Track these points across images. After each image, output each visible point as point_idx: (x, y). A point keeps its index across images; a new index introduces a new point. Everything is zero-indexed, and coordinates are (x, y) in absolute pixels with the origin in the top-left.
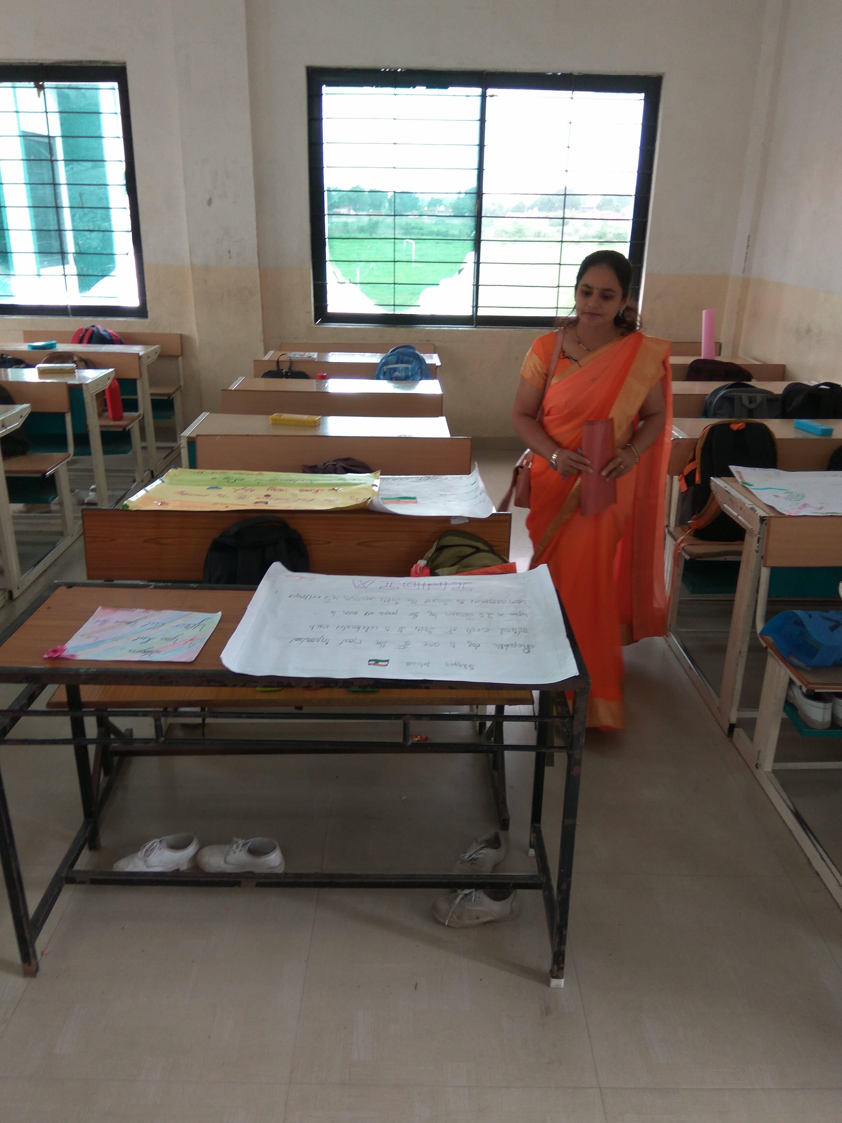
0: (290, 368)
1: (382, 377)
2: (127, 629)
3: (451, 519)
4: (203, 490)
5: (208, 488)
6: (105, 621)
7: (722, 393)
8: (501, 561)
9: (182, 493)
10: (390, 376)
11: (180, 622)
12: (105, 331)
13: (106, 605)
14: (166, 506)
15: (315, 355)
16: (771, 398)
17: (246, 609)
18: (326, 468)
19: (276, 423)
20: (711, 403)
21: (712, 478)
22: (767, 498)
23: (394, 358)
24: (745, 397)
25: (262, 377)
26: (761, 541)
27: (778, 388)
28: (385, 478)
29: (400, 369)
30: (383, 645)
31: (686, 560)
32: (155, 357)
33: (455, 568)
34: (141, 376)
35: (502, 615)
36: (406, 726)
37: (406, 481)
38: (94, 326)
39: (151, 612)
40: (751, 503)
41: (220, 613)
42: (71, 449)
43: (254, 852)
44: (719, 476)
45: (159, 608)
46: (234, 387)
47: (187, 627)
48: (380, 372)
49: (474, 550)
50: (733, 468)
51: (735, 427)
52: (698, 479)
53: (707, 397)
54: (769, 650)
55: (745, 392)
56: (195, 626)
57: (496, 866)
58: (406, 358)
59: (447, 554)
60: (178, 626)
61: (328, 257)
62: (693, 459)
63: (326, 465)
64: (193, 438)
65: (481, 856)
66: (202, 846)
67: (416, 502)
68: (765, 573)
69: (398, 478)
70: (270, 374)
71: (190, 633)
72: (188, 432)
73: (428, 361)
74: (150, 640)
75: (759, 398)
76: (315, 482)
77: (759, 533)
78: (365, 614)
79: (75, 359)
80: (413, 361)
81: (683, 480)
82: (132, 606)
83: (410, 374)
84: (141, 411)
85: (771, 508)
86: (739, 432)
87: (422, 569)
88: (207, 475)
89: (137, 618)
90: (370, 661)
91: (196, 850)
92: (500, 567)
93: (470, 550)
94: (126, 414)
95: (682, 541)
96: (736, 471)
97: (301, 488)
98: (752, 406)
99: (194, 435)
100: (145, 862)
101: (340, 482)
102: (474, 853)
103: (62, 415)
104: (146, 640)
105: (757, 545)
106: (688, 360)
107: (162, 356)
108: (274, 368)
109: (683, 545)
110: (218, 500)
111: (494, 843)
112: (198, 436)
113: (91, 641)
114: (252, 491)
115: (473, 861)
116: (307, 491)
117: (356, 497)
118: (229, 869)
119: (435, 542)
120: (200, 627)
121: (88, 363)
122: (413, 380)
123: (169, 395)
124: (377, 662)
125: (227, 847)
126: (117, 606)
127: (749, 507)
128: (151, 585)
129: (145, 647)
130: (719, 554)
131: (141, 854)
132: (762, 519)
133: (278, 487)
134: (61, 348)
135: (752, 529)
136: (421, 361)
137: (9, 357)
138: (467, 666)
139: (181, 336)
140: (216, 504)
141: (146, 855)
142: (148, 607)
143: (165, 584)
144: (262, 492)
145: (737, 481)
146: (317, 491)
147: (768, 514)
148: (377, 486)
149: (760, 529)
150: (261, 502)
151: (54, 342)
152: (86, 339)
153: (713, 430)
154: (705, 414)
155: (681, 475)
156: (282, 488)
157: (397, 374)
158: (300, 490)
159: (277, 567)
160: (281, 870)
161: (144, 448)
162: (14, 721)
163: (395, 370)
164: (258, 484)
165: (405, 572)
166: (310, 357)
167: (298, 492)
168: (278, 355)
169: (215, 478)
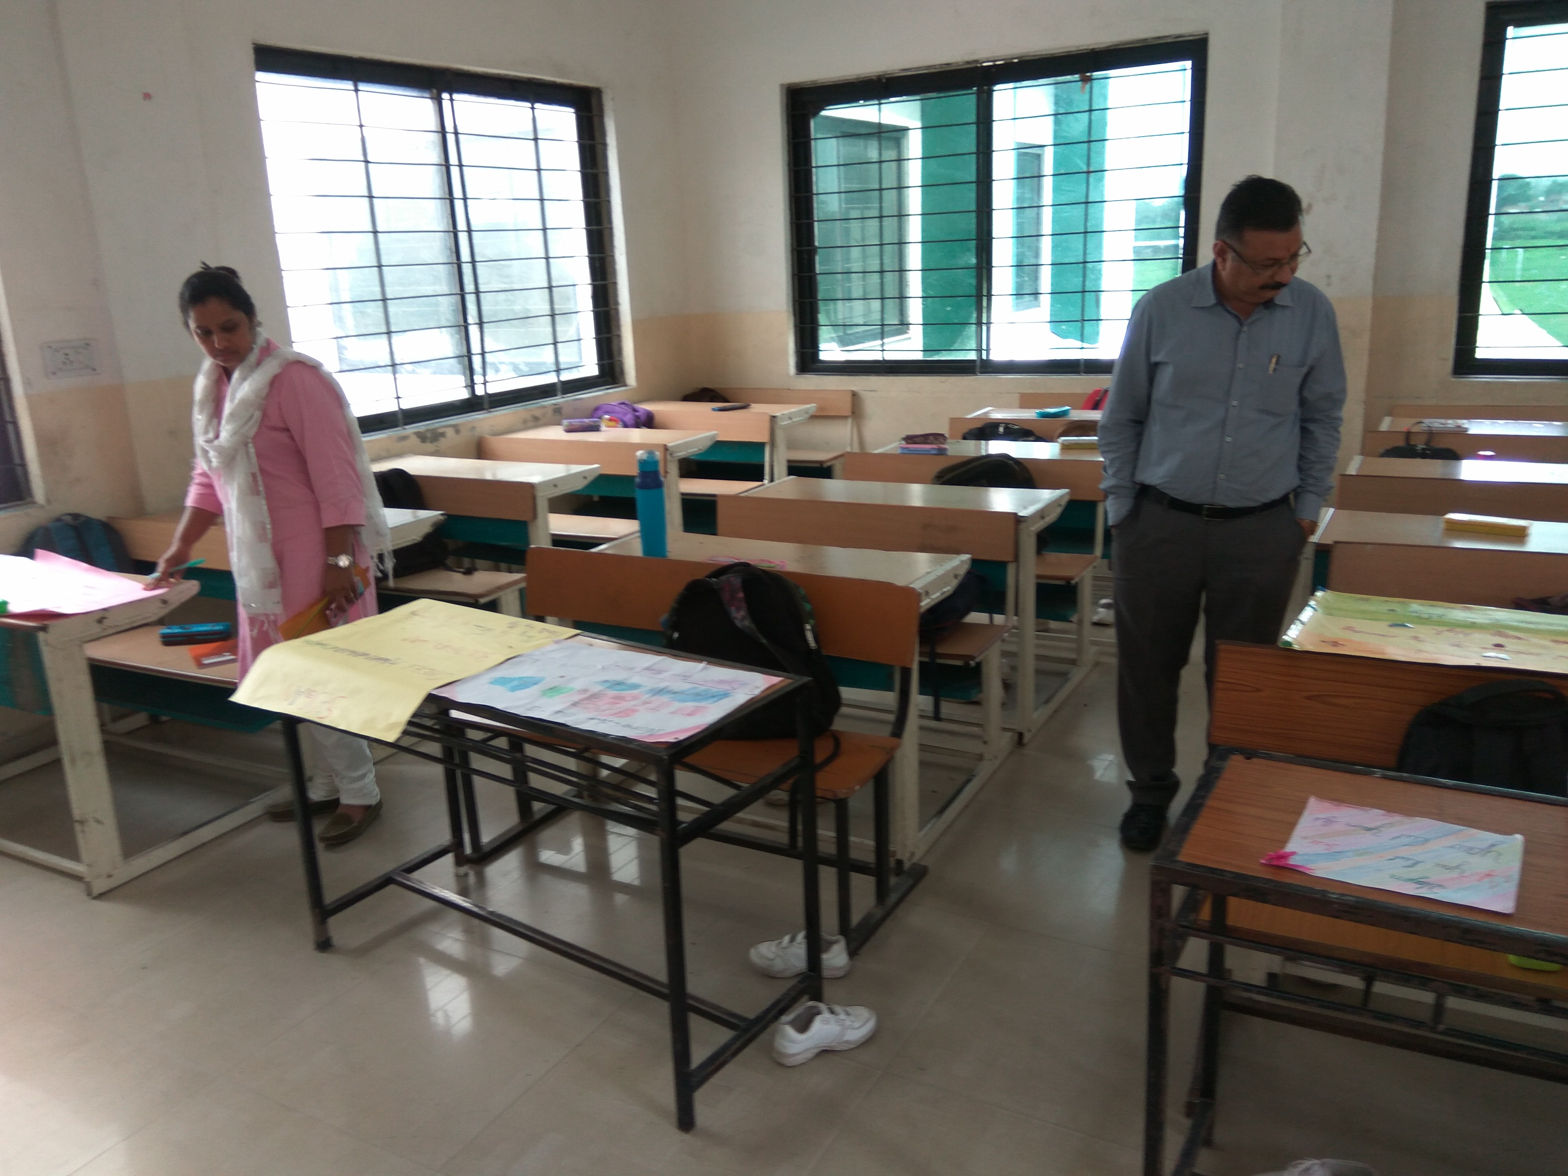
0: (1427, 444)
2: (1369, 839)
4: (1382, 627)
5: (1389, 626)
6: (1328, 821)
9: (1352, 629)
11: (1453, 841)
13: (1323, 796)
19: (1453, 529)
39: (1397, 818)
41: (1518, 837)
42: (1098, 551)
45: (1410, 812)
47: (1470, 851)
56: (1482, 852)
60: (1452, 847)
61: (1486, 276)
63: (1565, 601)
70: (1395, 453)
74: (1417, 863)
82: (1362, 801)
88: (1379, 604)
89: (1378, 824)
97: (1554, 638)
99: (1329, 541)
103: (1091, 505)
104: (1410, 863)
108: (1401, 443)
110: (1417, 645)
112: (1336, 542)
113: (1322, 849)
120: (1493, 855)
126: (1339, 800)
128: (1374, 773)
129: (1415, 873)
133: (1510, 633)
134: (1078, 415)
137: (1016, 427)
140: (1419, 651)
142: (1390, 808)
143: (1394, 773)
150: (1493, 656)
151: (1067, 408)
156: (1518, 635)
164: (1472, 625)
166: (1459, 427)
167: (1548, 643)
168: (1405, 424)
169: (1393, 610)
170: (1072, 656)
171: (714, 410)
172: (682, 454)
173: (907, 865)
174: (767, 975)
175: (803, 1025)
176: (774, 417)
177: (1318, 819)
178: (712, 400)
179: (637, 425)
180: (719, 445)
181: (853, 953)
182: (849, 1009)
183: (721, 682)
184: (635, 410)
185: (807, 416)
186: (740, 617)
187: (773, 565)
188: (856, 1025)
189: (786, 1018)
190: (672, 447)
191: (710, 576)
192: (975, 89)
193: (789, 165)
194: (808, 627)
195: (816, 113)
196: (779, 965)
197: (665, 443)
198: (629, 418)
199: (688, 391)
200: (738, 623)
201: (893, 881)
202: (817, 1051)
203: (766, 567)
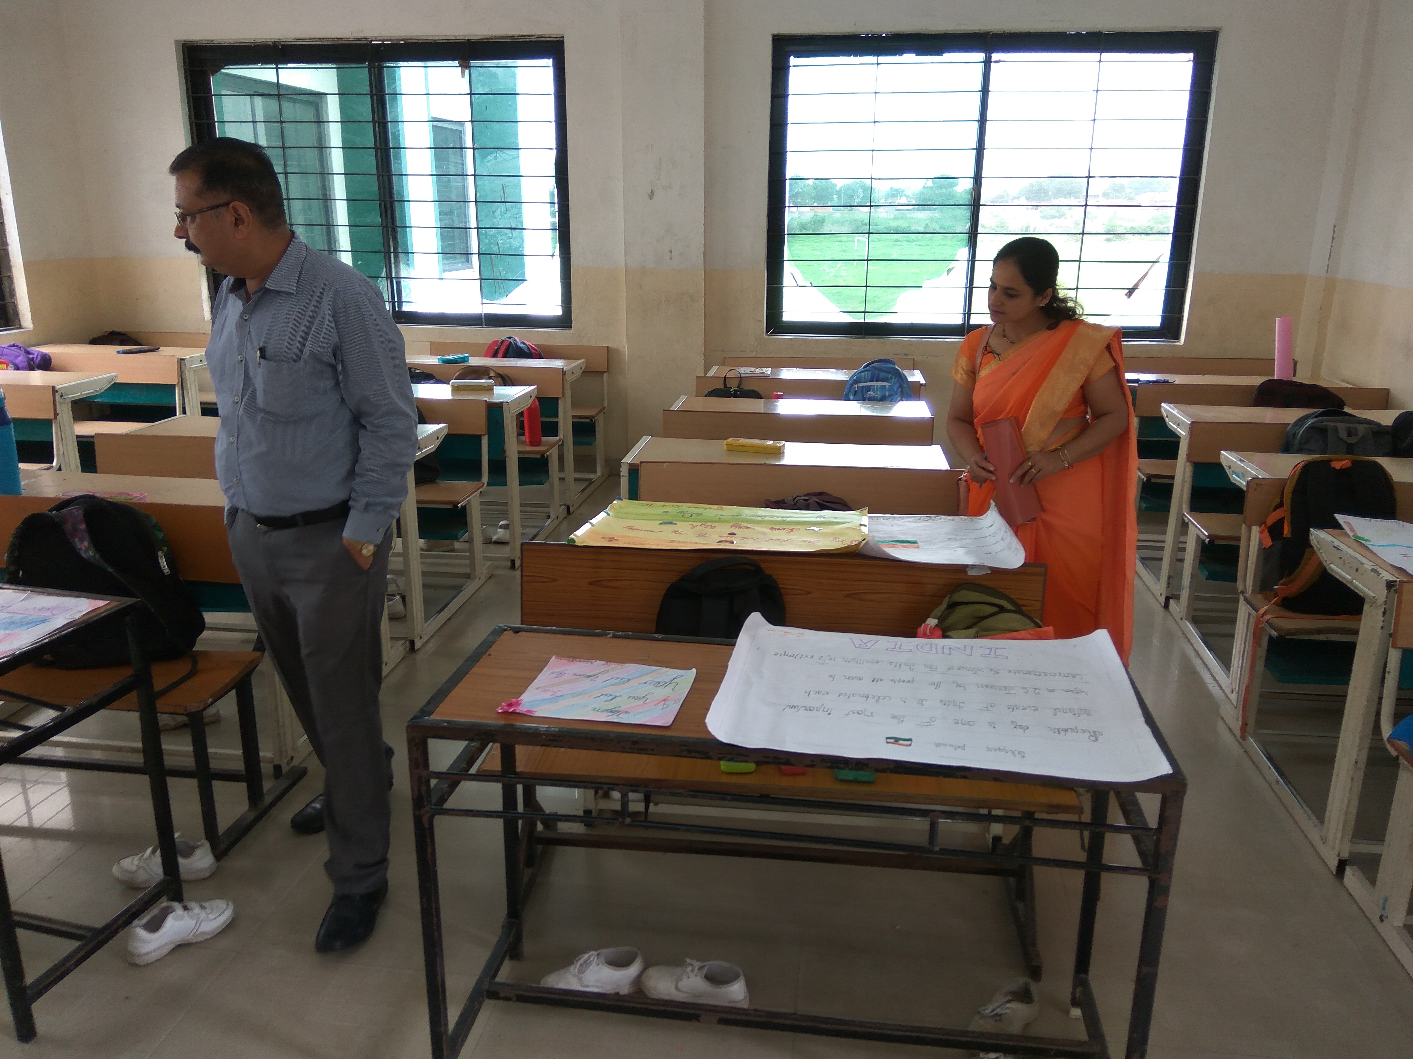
0: (739, 387)
1: (851, 397)
2: (587, 683)
3: (967, 569)
4: (655, 525)
5: (660, 524)
6: (561, 673)
7: (1310, 422)
8: (1033, 625)
9: (631, 528)
10: (862, 396)
11: (648, 678)
12: (524, 343)
13: (560, 655)
14: (616, 542)
15: (768, 371)
16: (1378, 431)
17: (727, 667)
18: (795, 504)
19: (731, 450)
20: (1294, 435)
21: (1311, 529)
22: (1393, 557)
23: (868, 375)
24: (1342, 428)
25: (706, 396)
26: (1387, 614)
27: (1387, 418)
28: (874, 517)
29: (876, 387)
30: (901, 719)
31: (1270, 636)
32: (579, 373)
33: (972, 631)
34: (563, 394)
35: (1052, 691)
36: (933, 825)
37: (900, 522)
38: (510, 338)
39: (613, 665)
40: (1371, 563)
41: (694, 670)
42: (485, 478)
43: (714, 979)
44: (1321, 526)
45: (622, 660)
46: (676, 407)
47: (657, 684)
48: (849, 391)
49: (996, 609)
50: (1340, 518)
51: (1337, 465)
52: (1287, 531)
53: (1290, 427)
54: (1402, 760)
55: (1342, 422)
56: (666, 684)
57: (1027, 1025)
58: (883, 375)
59: (962, 612)
60: (646, 683)
61: (786, 256)
62: (1281, 505)
63: (796, 500)
64: (637, 465)
65: (1007, 1011)
66: (647, 966)
67: (918, 547)
68: (1394, 657)
69: (891, 517)
70: (715, 393)
71: (661, 693)
72: (628, 459)
73: (911, 379)
74: (616, 697)
75: (1361, 429)
76: (788, 519)
77: (1386, 603)
78: (873, 681)
79: (492, 374)
80: (891, 378)
81: (1266, 533)
82: (590, 656)
83: (887, 394)
84: (561, 435)
85: (1401, 570)
86: (1342, 471)
87: (932, 630)
88: (658, 508)
89: (596, 672)
90: (887, 738)
91: (641, 969)
92: (1032, 632)
93: (991, 610)
94: (544, 439)
95: (1266, 613)
96: (1344, 522)
97: (772, 526)
98: (1351, 440)
99: (637, 462)
100: (580, 979)
101: (818, 519)
102: (998, 1007)
103: (477, 439)
104: (611, 697)
105: (1383, 619)
106: (1257, 381)
107: (587, 372)
108: (720, 386)
109: (1267, 617)
110: (673, 537)
111: (1024, 996)
112: (641, 462)
113: (547, 695)
114: (712, 527)
115: (998, 1018)
116: (779, 529)
117: (841, 539)
118: (680, 997)
119: (945, 597)
120: (672, 685)
121: (506, 379)
122: (891, 401)
123: (591, 418)
124: (896, 740)
125: (678, 971)
126: (573, 657)
127: (1370, 568)
128: (609, 634)
129: (611, 705)
130: (1319, 631)
131: (574, 969)
132: (1390, 585)
133: (743, 524)
134: (474, 361)
135: (1374, 597)
136: (902, 378)
137: (418, 371)
138: (1017, 753)
139: (608, 349)
140: (673, 541)
141: (582, 971)
142: (609, 659)
143: (624, 633)
144: (724, 530)
145: (1347, 535)
146: (792, 530)
147: (1398, 578)
148: (866, 526)
149: (1387, 597)
150: (727, 541)
151: (467, 355)
152: (501, 352)
153: (1307, 468)
154: (1287, 448)
155: (1263, 526)
156: (749, 525)
157: (871, 393)
158: (770, 529)
159: (755, 619)
160: (745, 1005)
161: (562, 479)
162: (454, 785)
163: (868, 389)
164: (720, 520)
165: (912, 633)
166: (763, 373)
167: (768, 531)
168: (724, 371)
169: (667, 512)
170: (467, 571)
171: (118, 352)
172: (75, 396)
173: (285, 769)
174: (130, 886)
175: (154, 926)
176: (181, 359)
177: (554, 673)
178: (122, 343)
179: (31, 368)
180: (117, 387)
181: (220, 854)
182: (205, 904)
183: (42, 609)
184: (28, 353)
186: (85, 548)
187: (130, 498)
188: (211, 917)
189: (136, 922)
190: (61, 388)
191: (51, 510)
192: (367, 63)
193: (190, 117)
194: (161, 553)
195: (216, 70)
196: (142, 876)
197: (53, 385)
198: (21, 360)
199: (97, 334)
200: (83, 553)
201: (267, 785)
202: (172, 946)
203: (121, 499)
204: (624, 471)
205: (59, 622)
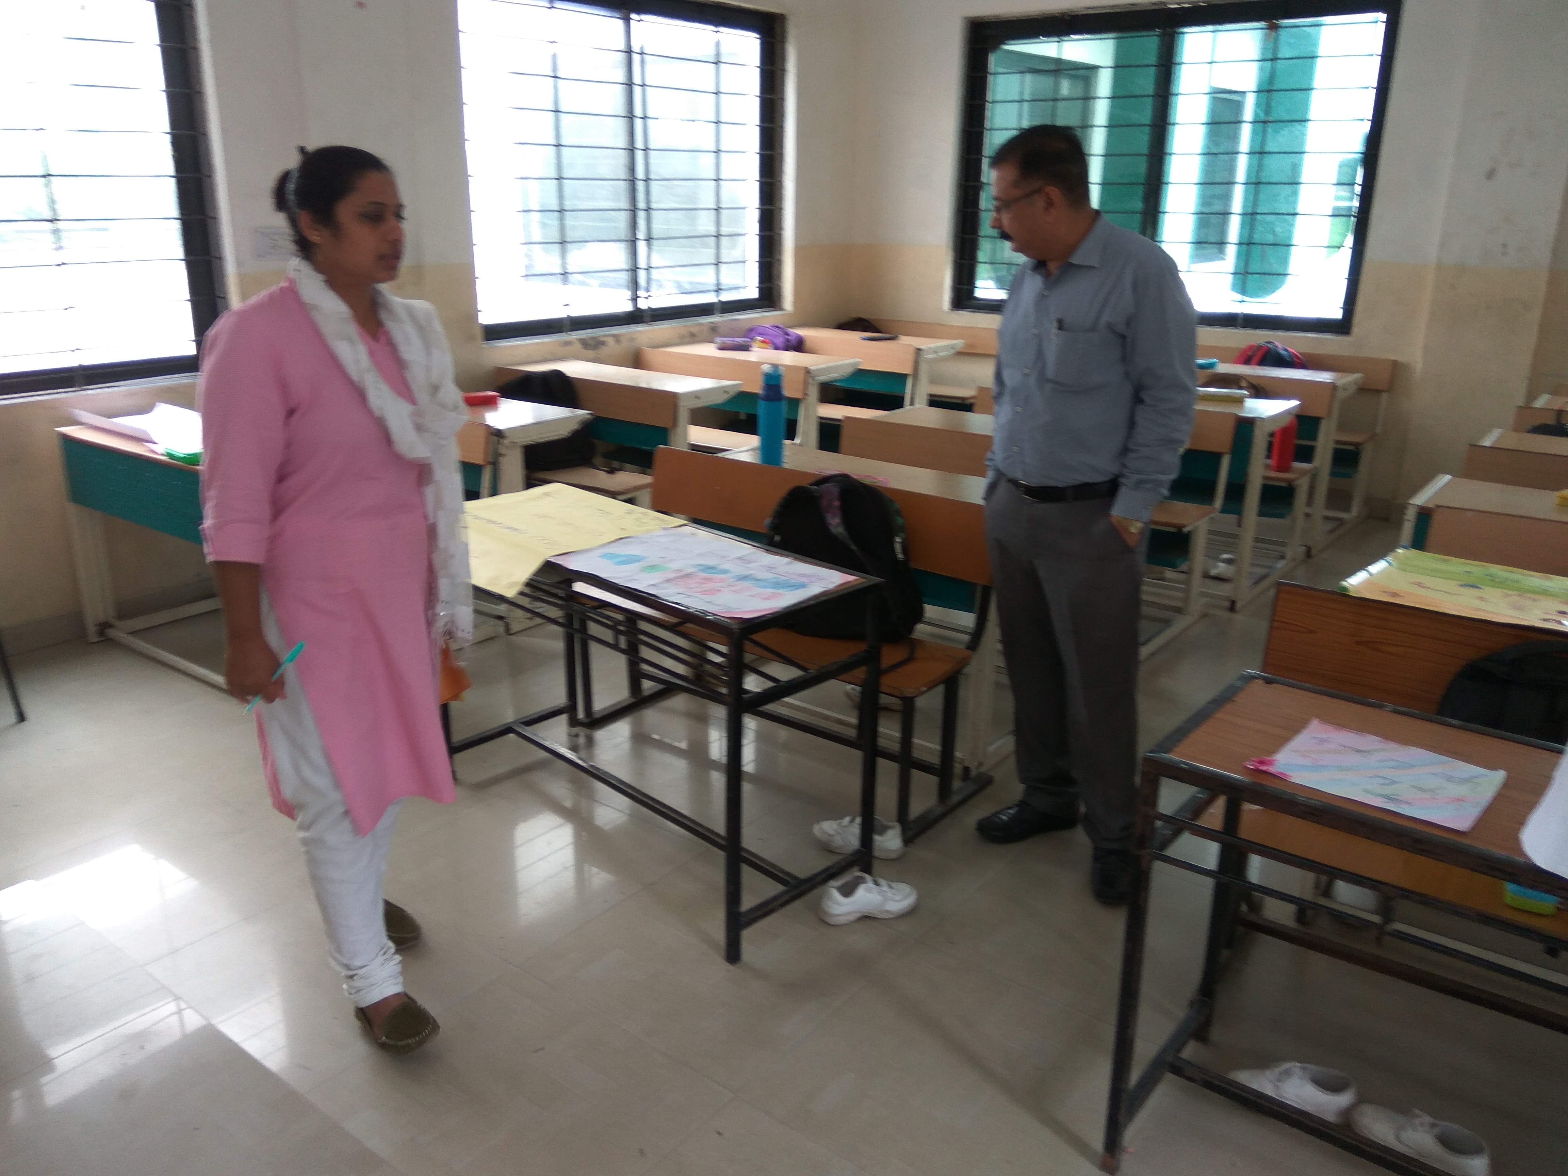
2: (1357, 759)
4: (1452, 586)
5: (1460, 585)
6: (1323, 741)
9: (1420, 585)
11: (1438, 769)
12: (1286, 350)
13: (1324, 718)
14: (1400, 599)
19: (1565, 504)
25: (1529, 432)
32: (1353, 389)
34: (1329, 413)
38: (1269, 343)
39: (1392, 745)
41: (1503, 773)
42: (1218, 503)
43: (1449, 1143)
45: (1404, 741)
46: (1487, 442)
47: (1450, 779)
56: (1463, 781)
60: (1435, 774)
64: (1430, 509)
66: (1362, 1101)
70: (1543, 429)
71: (1455, 790)
72: (1417, 500)
74: (1393, 783)
79: (1244, 384)
82: (1362, 728)
84: (1317, 462)
88: (1457, 565)
89: (1370, 748)
91: (1352, 1103)
94: (1297, 465)
99: (1431, 505)
100: (1278, 1088)
103: (1216, 457)
104: (1388, 782)
107: (1365, 390)
108: (1551, 420)
110: (1477, 603)
112: (1438, 506)
113: (1307, 762)
114: (1534, 600)
118: (1401, 1148)
120: (1472, 784)
121: (1260, 391)
123: (1357, 445)
125: (1403, 1119)
126: (1341, 724)
128: (1385, 706)
129: (1388, 790)
131: (1271, 1074)
134: (1224, 368)
139: (1395, 364)
140: (1477, 610)
141: (1280, 1078)
142: (1387, 735)
143: (1407, 710)
144: (1551, 606)
150: (1554, 620)
151: (1215, 360)
152: (1256, 359)
161: (1308, 515)
164: (1546, 593)
169: (1469, 572)
170: (1179, 604)
171: (862, 338)
172: (823, 378)
173: (974, 773)
174: (826, 848)
175: (848, 891)
176: (919, 350)
177: (1313, 738)
178: (863, 329)
179: (787, 348)
180: (859, 373)
181: (908, 840)
182: (893, 884)
184: (787, 334)
185: (953, 351)
186: (835, 524)
187: (875, 481)
188: (897, 898)
189: (832, 883)
190: (812, 370)
191: (810, 485)
192: (1155, 31)
193: (965, 98)
194: (898, 539)
195: (996, 46)
196: (838, 841)
197: (808, 366)
198: (780, 341)
199: (843, 319)
200: (832, 528)
201: (957, 784)
202: (859, 915)
203: (867, 481)
204: (1411, 515)
205: (815, 589)
